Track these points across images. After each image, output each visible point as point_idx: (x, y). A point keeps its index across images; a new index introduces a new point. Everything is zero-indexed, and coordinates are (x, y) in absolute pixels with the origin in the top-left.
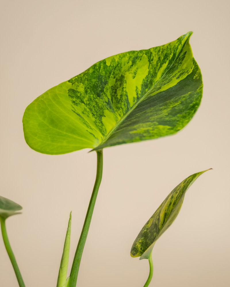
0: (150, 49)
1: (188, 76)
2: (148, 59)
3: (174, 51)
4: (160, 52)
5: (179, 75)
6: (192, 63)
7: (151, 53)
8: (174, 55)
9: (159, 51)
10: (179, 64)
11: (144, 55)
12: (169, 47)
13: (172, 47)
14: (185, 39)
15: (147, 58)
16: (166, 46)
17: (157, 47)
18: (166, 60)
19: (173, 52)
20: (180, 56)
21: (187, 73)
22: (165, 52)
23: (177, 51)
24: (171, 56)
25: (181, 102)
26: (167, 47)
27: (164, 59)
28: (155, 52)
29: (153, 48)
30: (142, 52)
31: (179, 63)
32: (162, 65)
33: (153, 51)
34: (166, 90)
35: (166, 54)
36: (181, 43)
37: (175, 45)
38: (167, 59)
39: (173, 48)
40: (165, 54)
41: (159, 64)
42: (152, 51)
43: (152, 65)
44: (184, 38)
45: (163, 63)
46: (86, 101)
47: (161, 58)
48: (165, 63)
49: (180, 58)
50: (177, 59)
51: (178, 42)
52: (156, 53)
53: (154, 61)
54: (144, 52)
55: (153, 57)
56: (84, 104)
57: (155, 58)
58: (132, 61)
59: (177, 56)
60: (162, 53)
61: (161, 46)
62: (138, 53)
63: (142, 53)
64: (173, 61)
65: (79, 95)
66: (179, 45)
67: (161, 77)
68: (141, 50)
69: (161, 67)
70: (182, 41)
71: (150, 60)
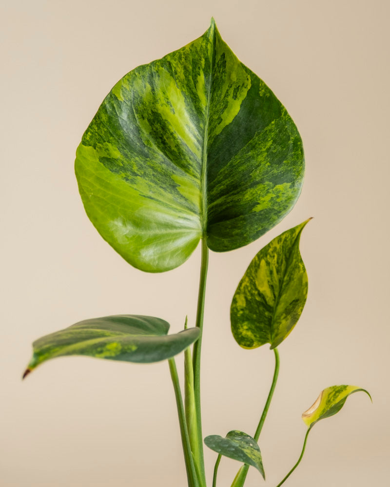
0: (165, 57)
1: (248, 92)
2: (169, 72)
3: (204, 54)
4: (183, 60)
5: (232, 92)
6: (244, 71)
7: (170, 63)
8: (207, 59)
9: (180, 58)
10: (222, 73)
11: (161, 68)
12: (193, 49)
13: (198, 49)
14: (212, 32)
15: (167, 71)
16: (187, 48)
17: (174, 52)
18: (197, 70)
19: (202, 56)
20: (217, 61)
21: (244, 88)
22: (191, 58)
23: (209, 54)
24: (203, 62)
25: (272, 139)
26: (191, 50)
27: (194, 68)
28: (175, 60)
29: (169, 55)
30: (155, 64)
31: (221, 71)
32: (196, 79)
33: (171, 59)
34: (233, 121)
35: (193, 60)
36: (208, 40)
37: (202, 46)
38: (199, 68)
39: (201, 50)
40: (191, 60)
41: (191, 78)
42: (169, 59)
43: (180, 81)
44: (210, 32)
45: (196, 76)
46: (138, 170)
47: (189, 67)
48: (200, 75)
49: (218, 64)
50: (214, 65)
51: (204, 40)
52: (177, 61)
53: (179, 74)
54: (158, 64)
55: (175, 68)
56: (139, 176)
57: (179, 70)
58: (149, 82)
59: (211, 61)
60: (186, 60)
61: (180, 49)
62: (151, 67)
63: (157, 66)
64: (210, 68)
65: (121, 165)
66: (207, 44)
67: (207, 99)
68: (153, 62)
69: (196, 82)
70: (210, 38)
71: (173, 74)
